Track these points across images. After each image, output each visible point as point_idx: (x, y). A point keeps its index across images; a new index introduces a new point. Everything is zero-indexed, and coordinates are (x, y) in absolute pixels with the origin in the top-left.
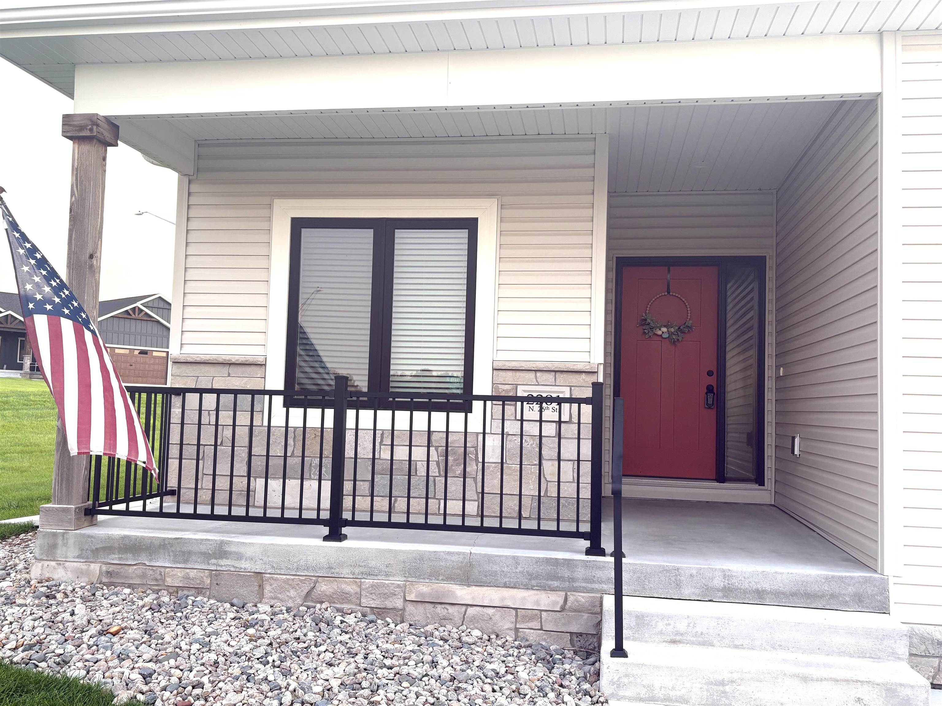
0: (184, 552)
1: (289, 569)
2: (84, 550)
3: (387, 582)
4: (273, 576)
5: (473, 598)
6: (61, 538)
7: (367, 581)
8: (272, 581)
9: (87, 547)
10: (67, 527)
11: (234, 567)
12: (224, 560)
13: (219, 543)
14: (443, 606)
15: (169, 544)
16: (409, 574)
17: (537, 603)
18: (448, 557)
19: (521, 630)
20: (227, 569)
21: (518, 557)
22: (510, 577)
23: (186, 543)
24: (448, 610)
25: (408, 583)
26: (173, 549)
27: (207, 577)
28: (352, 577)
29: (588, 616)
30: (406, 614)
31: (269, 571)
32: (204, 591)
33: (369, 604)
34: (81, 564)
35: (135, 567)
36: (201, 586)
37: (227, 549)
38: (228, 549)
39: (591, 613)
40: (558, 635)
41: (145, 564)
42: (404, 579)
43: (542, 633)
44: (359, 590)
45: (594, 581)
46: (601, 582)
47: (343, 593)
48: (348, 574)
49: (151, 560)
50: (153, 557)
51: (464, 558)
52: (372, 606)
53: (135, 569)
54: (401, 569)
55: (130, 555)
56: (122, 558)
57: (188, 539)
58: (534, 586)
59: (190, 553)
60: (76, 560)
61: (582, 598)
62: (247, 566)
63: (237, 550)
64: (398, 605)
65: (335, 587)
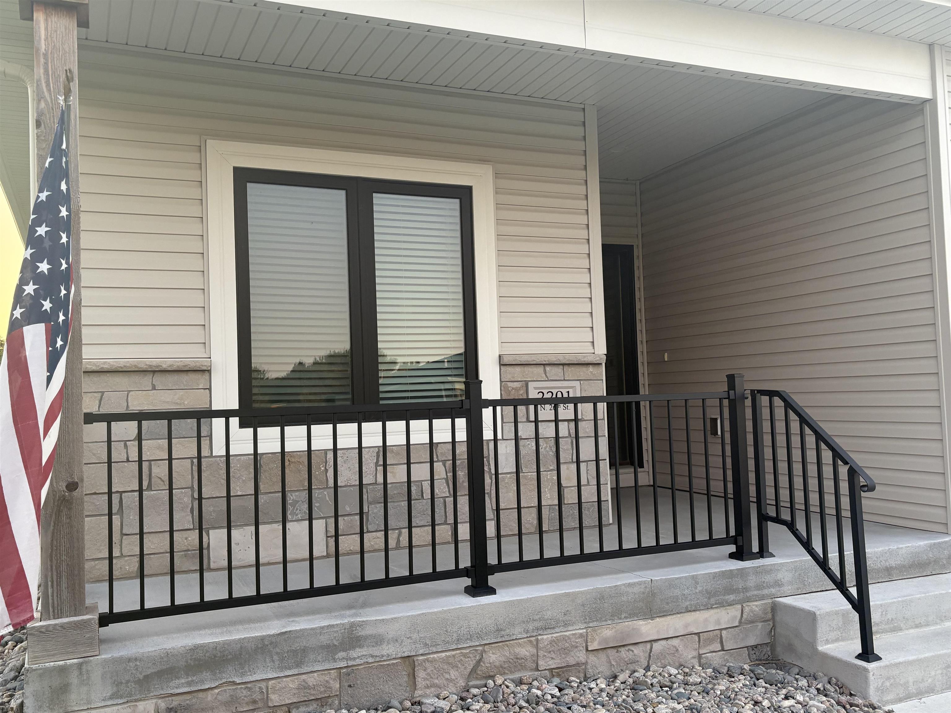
0: (295, 652)
1: (448, 642)
2: (121, 683)
3: (567, 633)
4: (429, 656)
5: (658, 632)
6: (76, 673)
7: (545, 637)
8: (428, 665)
9: (127, 678)
10: (85, 652)
11: (372, 656)
12: (358, 650)
13: (347, 627)
14: (627, 648)
15: (271, 643)
16: (590, 618)
17: (718, 622)
18: (630, 590)
19: (703, 656)
20: (362, 661)
21: (696, 575)
22: (691, 600)
23: (298, 637)
24: (633, 651)
25: (590, 630)
26: (278, 651)
27: (335, 679)
28: (526, 636)
29: (762, 625)
30: (589, 667)
31: (421, 652)
32: (330, 700)
33: (549, 665)
34: (120, 707)
35: (216, 691)
36: (326, 695)
37: (360, 634)
38: (362, 633)
39: (763, 621)
40: (737, 652)
41: (233, 682)
42: (585, 625)
43: (723, 654)
44: (535, 651)
45: (764, 587)
46: (769, 587)
47: (517, 658)
48: (520, 633)
49: (243, 675)
50: (246, 669)
51: (646, 587)
52: (552, 667)
53: (218, 694)
54: (581, 614)
55: (206, 675)
56: (192, 681)
57: (301, 630)
58: (713, 605)
59: (304, 650)
60: (109, 703)
61: (755, 607)
62: (391, 651)
63: (375, 632)
64: (581, 658)
65: (507, 654)
